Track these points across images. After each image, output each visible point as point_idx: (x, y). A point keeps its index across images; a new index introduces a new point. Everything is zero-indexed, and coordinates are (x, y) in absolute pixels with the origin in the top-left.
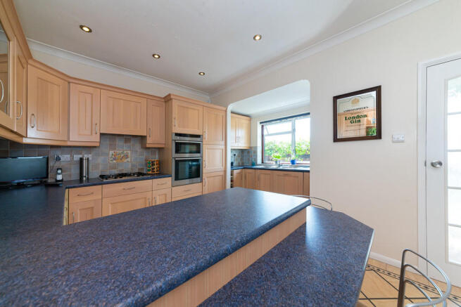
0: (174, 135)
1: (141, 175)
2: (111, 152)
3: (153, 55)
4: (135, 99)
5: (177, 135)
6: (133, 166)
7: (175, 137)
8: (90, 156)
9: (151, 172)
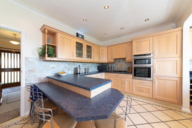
0: (133, 56)
1: (125, 72)
2: (119, 64)
3: (121, 29)
4: (121, 46)
5: (135, 56)
6: (125, 69)
7: (133, 57)
8: (114, 65)
9: (129, 72)
